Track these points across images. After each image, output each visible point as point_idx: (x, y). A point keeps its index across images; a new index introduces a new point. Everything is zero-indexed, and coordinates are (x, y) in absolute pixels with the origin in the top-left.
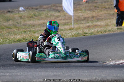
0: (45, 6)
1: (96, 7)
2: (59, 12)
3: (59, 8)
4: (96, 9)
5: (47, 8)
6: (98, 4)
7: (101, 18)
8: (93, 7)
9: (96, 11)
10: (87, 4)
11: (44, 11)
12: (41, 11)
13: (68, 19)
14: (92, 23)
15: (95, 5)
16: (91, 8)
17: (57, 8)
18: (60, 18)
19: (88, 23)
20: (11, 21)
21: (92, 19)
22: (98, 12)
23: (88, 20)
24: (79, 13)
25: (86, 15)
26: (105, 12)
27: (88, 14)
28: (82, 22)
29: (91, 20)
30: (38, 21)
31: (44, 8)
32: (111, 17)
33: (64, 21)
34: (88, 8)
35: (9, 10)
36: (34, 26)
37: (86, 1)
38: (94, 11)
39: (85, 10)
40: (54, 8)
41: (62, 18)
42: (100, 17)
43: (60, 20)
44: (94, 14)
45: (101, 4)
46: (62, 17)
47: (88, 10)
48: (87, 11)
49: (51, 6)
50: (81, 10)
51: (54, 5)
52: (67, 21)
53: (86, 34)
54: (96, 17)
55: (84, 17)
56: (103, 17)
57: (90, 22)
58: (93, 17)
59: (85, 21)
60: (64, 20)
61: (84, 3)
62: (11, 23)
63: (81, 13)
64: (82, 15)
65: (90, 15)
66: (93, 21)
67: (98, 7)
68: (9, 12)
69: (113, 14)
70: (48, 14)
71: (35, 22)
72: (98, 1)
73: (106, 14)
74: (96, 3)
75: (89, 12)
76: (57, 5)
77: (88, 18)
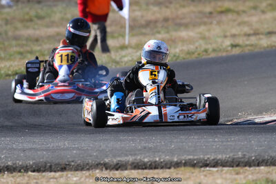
4: (170, 3)
7: (184, 21)
9: (172, 6)
11: (55, 6)
12: (50, 6)
14: (166, 33)
19: (159, 32)
21: (166, 25)
22: (176, 9)
23: (156, 27)
24: (134, 11)
25: (150, 16)
26: (192, 8)
27: (155, 13)
28: (144, 31)
29: (162, 27)
30: (46, 29)
32: (206, 20)
36: (37, 40)
38: (167, 7)
39: (147, 4)
42: (181, 19)
44: (167, 12)
47: (153, 4)
48: (151, 7)
50: (137, 3)
54: (173, 19)
55: (146, 21)
56: (188, 20)
58: (166, 20)
64: (142, 16)
65: (158, 16)
66: (167, 28)
69: (211, 13)
70: (65, 14)
71: (37, 32)
73: (194, 12)
75: (156, 9)
77: (156, 22)
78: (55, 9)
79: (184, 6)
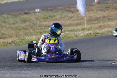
0: (59, 8)
1: (107, 7)
2: (72, 13)
3: (72, 9)
4: (107, 10)
5: (61, 9)
6: (109, 4)
7: (112, 18)
8: (104, 8)
9: (107, 11)
10: (98, 5)
11: (58, 12)
12: (56, 12)
13: (80, 20)
14: (103, 23)
15: (106, 5)
16: (103, 8)
17: (70, 9)
18: (74, 19)
19: (100, 23)
20: (27, 22)
21: (104, 19)
22: (109, 13)
23: (100, 20)
24: (91, 13)
25: (98, 16)
26: (115, 12)
27: (100, 14)
28: (94, 22)
29: (102, 20)
30: (53, 22)
31: (58, 10)
33: (77, 22)
34: (99, 9)
35: (26, 11)
36: (49, 27)
37: (97, 2)
38: (105, 12)
39: (97, 11)
40: (68, 9)
41: (76, 19)
43: (73, 20)
44: (105, 14)
45: (111, 4)
46: (76, 17)
47: (99, 10)
49: (65, 7)
50: (93, 10)
51: (68, 7)
52: (80, 22)
53: (98, 34)
54: (107, 17)
55: (96, 18)
56: (113, 17)
57: (101, 22)
58: (104, 17)
59: (96, 21)
60: (77, 20)
61: (96, 4)
62: (27, 24)
63: (93, 13)
64: (94, 16)
66: (104, 21)
67: (109, 8)
68: (26, 13)
70: (62, 15)
71: (50, 23)
72: (109, 2)
73: (116, 14)
74: (107, 3)
75: (100, 12)
76: (71, 6)
77: (100, 18)
78: (58, 13)
79: (112, 11)
